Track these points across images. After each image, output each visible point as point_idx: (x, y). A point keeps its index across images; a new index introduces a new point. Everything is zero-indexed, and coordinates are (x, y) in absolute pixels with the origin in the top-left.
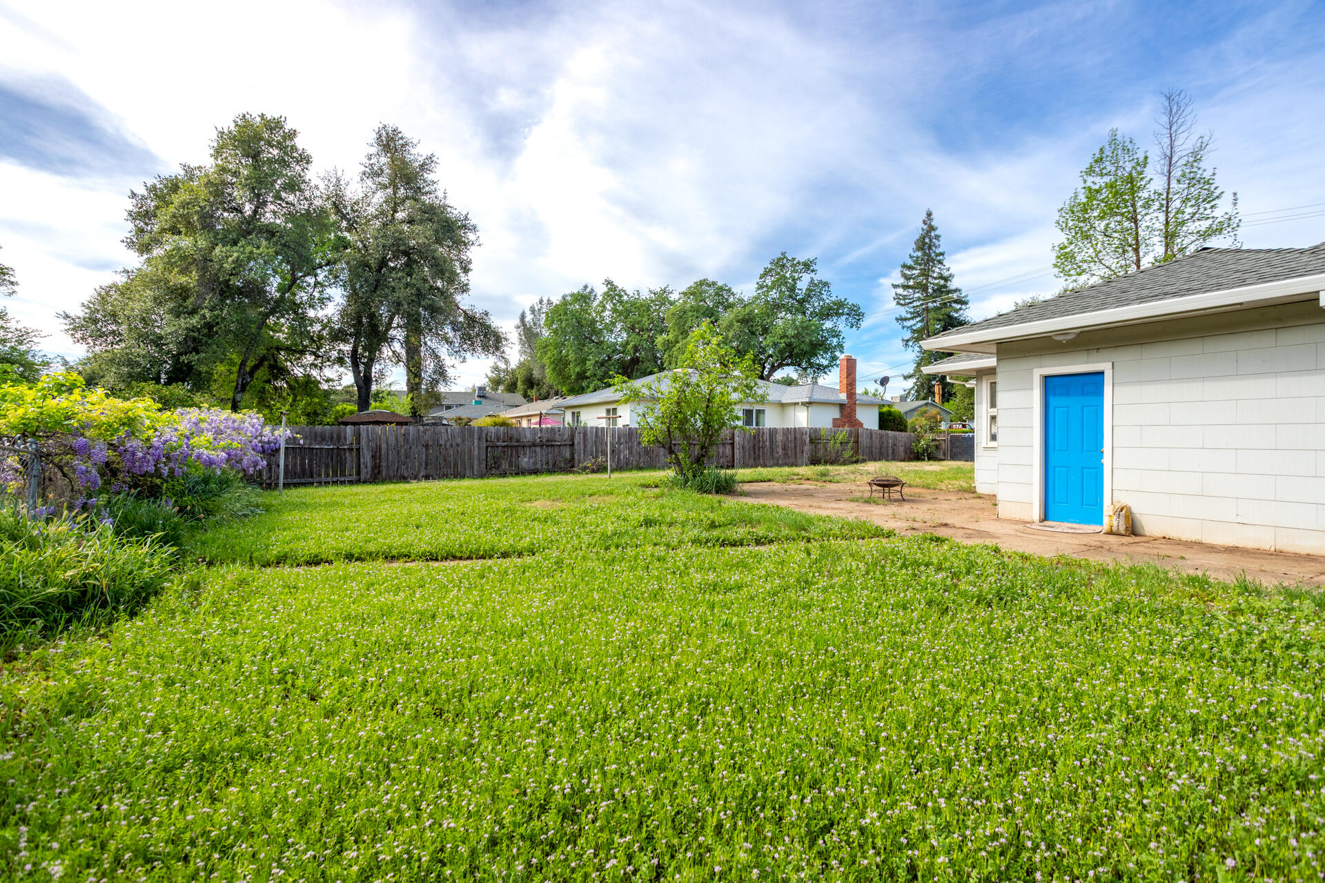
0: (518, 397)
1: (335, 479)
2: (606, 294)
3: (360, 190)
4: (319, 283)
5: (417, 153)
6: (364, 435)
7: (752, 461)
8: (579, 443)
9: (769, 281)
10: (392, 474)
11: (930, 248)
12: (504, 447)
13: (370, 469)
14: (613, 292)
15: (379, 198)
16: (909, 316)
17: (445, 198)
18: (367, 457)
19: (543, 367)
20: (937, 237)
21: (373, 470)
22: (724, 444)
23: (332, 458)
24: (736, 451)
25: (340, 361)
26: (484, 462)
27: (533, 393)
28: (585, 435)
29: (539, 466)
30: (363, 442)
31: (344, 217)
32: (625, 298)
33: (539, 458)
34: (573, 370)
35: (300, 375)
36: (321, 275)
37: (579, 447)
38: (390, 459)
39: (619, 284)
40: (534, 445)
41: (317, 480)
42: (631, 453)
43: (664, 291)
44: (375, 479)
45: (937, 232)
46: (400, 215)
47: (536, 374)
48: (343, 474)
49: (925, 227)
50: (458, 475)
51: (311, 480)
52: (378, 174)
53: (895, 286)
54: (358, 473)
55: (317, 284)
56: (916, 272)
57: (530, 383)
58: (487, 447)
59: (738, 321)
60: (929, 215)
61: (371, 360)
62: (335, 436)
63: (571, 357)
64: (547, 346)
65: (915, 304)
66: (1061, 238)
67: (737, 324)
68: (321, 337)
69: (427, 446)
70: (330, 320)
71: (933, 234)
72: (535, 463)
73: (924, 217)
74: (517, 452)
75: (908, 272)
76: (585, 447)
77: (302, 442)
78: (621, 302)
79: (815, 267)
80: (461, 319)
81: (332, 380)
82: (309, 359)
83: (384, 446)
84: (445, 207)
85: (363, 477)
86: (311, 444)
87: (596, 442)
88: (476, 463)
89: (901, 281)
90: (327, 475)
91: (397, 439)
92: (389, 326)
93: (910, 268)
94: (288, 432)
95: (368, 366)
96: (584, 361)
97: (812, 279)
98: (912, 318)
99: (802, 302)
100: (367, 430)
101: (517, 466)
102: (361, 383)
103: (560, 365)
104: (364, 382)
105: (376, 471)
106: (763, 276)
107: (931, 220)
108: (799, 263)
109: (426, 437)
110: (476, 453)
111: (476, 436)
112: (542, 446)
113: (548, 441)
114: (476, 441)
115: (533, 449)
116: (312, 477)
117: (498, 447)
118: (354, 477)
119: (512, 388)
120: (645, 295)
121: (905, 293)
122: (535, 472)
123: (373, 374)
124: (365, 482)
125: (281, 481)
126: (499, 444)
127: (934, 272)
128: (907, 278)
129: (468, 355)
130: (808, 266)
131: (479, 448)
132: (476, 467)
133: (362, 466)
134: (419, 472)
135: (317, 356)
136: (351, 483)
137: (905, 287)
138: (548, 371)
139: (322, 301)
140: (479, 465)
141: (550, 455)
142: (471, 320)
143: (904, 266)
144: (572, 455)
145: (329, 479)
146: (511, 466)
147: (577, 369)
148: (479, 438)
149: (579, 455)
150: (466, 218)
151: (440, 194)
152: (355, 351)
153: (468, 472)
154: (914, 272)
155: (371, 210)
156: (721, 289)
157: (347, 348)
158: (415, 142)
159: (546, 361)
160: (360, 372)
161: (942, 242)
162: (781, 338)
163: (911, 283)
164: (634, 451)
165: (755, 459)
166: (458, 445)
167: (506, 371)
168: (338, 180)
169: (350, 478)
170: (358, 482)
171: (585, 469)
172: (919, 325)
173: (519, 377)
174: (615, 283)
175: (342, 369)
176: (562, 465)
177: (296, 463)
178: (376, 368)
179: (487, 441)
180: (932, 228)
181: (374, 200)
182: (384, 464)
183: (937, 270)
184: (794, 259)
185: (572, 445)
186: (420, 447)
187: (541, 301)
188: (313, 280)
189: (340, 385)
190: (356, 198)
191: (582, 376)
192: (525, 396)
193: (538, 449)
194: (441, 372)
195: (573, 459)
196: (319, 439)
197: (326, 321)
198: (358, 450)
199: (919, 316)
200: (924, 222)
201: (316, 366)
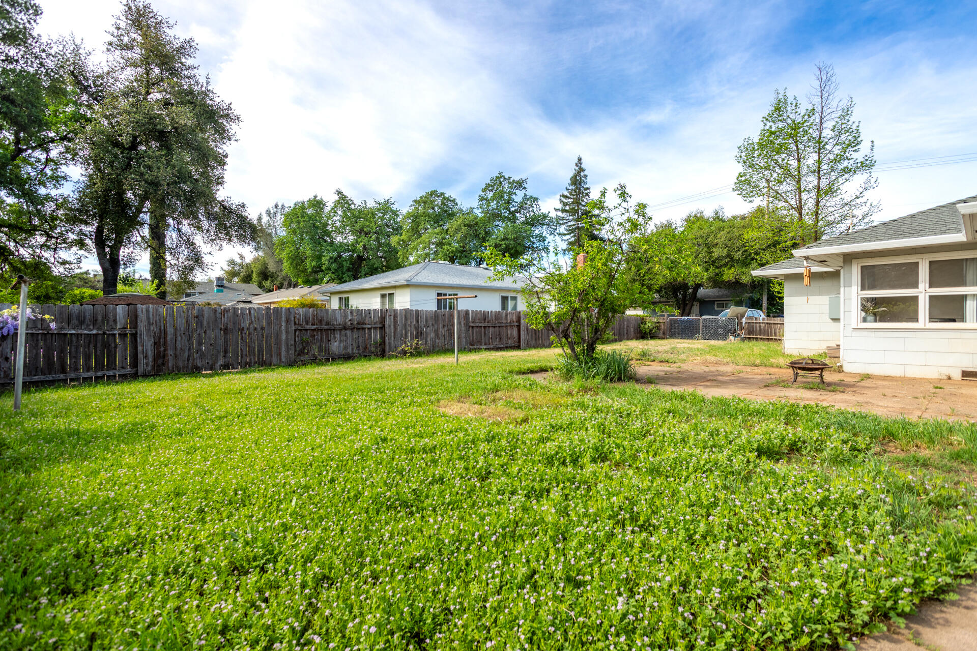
0: (253, 287)
1: (100, 374)
2: (337, 203)
3: (104, 64)
4: (52, 160)
5: (176, 34)
6: (142, 317)
7: (533, 342)
8: (390, 326)
9: (490, 195)
10: (181, 364)
11: (580, 184)
12: (313, 330)
13: (151, 359)
14: (343, 200)
15: (129, 74)
16: (566, 232)
17: (208, 83)
18: (146, 344)
19: (280, 262)
20: (585, 176)
21: (155, 359)
22: (511, 326)
23: (95, 346)
24: (522, 333)
25: (81, 244)
26: (293, 347)
27: (267, 284)
28: (395, 316)
29: (349, 350)
30: (142, 326)
31: (85, 89)
32: (352, 206)
33: (350, 342)
34: (310, 264)
35: (27, 255)
36: (55, 152)
37: (390, 330)
38: (179, 346)
39: (349, 193)
40: (345, 328)
41: (72, 375)
42: (437, 335)
43: (387, 202)
44: (158, 371)
45: (586, 173)
46: (155, 96)
47: (272, 268)
48: (111, 365)
49: (577, 168)
50: (265, 364)
51: (62, 376)
52: (129, 48)
53: (556, 210)
54: (135, 364)
55: (48, 160)
56: (571, 201)
57: (265, 275)
58: (295, 331)
59: (465, 226)
60: (580, 160)
61: (119, 244)
62: (100, 318)
63: (309, 253)
64: (284, 244)
65: (569, 224)
66: (740, 168)
67: (464, 229)
68: (54, 218)
69: (226, 330)
70: (66, 201)
71: (582, 174)
72: (346, 348)
73: (576, 161)
74: (327, 336)
75: (564, 200)
76: (395, 329)
77: (53, 325)
78: (349, 209)
79: (526, 186)
80: (216, 210)
81: (70, 263)
82: (40, 239)
83: (170, 331)
84: (205, 94)
85: (141, 369)
86: (62, 328)
87: (405, 325)
88: (283, 349)
89: (560, 206)
90: (88, 368)
91: (187, 322)
92: (139, 211)
93: (566, 197)
94: (29, 311)
95: (116, 249)
96: (319, 257)
97: (525, 195)
98: (568, 234)
99: (513, 213)
100: (147, 311)
101: (328, 351)
102: (107, 265)
103: (297, 260)
104: (111, 265)
105: (160, 361)
106: (484, 190)
107: (581, 163)
108: (514, 181)
109: (225, 320)
110: (284, 337)
111: (284, 319)
112: (352, 329)
113: (358, 324)
114: (284, 324)
115: (343, 332)
116: (64, 371)
117: (306, 330)
118: (129, 370)
119: (247, 279)
120: (371, 204)
121: (563, 215)
122: (347, 358)
123: (121, 258)
124: (146, 376)
125: (20, 380)
126: (308, 327)
127: (583, 201)
128: (565, 204)
129: (224, 243)
130: (520, 184)
131: (287, 332)
132: (283, 353)
133: (140, 356)
134: (216, 360)
135: (49, 237)
136: (124, 378)
137: (564, 211)
138: (286, 265)
139: (57, 179)
140: (287, 351)
141: (361, 340)
142: (227, 210)
143: (563, 196)
144: (383, 338)
145: (91, 374)
146: (320, 350)
147: (314, 264)
148: (287, 321)
149: (390, 339)
150: (229, 108)
151: (202, 80)
152: (99, 231)
153: (274, 360)
154: (570, 200)
155: (120, 86)
156: (448, 199)
157: (89, 229)
158: (172, 22)
159: (284, 255)
160: (106, 254)
161: (588, 180)
162: (503, 240)
163: (567, 208)
164: (440, 333)
165: (536, 339)
166: (263, 329)
167: (241, 265)
168: (77, 47)
169: (123, 372)
170: (134, 376)
171: (404, 353)
172: (573, 239)
173: (254, 270)
174: (345, 193)
175: (82, 252)
176: (373, 349)
177: (37, 354)
178: (124, 252)
179: (295, 324)
180: (582, 170)
181: (123, 76)
182: (170, 352)
183: (585, 200)
184: (510, 178)
185: (383, 328)
186: (217, 331)
187: (276, 206)
188: (45, 156)
189: (79, 268)
190: (100, 71)
191: (318, 270)
192: (260, 286)
193: (349, 333)
194: (197, 259)
195: (383, 342)
196: (75, 322)
197: (61, 200)
198: (134, 336)
199: (572, 232)
200: (577, 165)
201: (48, 247)
